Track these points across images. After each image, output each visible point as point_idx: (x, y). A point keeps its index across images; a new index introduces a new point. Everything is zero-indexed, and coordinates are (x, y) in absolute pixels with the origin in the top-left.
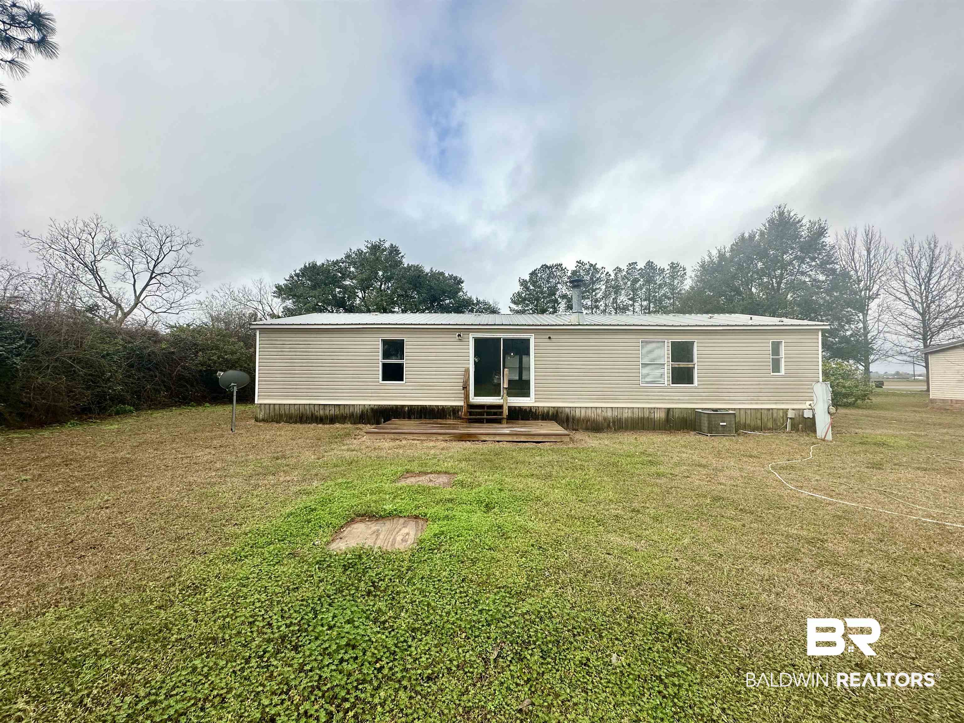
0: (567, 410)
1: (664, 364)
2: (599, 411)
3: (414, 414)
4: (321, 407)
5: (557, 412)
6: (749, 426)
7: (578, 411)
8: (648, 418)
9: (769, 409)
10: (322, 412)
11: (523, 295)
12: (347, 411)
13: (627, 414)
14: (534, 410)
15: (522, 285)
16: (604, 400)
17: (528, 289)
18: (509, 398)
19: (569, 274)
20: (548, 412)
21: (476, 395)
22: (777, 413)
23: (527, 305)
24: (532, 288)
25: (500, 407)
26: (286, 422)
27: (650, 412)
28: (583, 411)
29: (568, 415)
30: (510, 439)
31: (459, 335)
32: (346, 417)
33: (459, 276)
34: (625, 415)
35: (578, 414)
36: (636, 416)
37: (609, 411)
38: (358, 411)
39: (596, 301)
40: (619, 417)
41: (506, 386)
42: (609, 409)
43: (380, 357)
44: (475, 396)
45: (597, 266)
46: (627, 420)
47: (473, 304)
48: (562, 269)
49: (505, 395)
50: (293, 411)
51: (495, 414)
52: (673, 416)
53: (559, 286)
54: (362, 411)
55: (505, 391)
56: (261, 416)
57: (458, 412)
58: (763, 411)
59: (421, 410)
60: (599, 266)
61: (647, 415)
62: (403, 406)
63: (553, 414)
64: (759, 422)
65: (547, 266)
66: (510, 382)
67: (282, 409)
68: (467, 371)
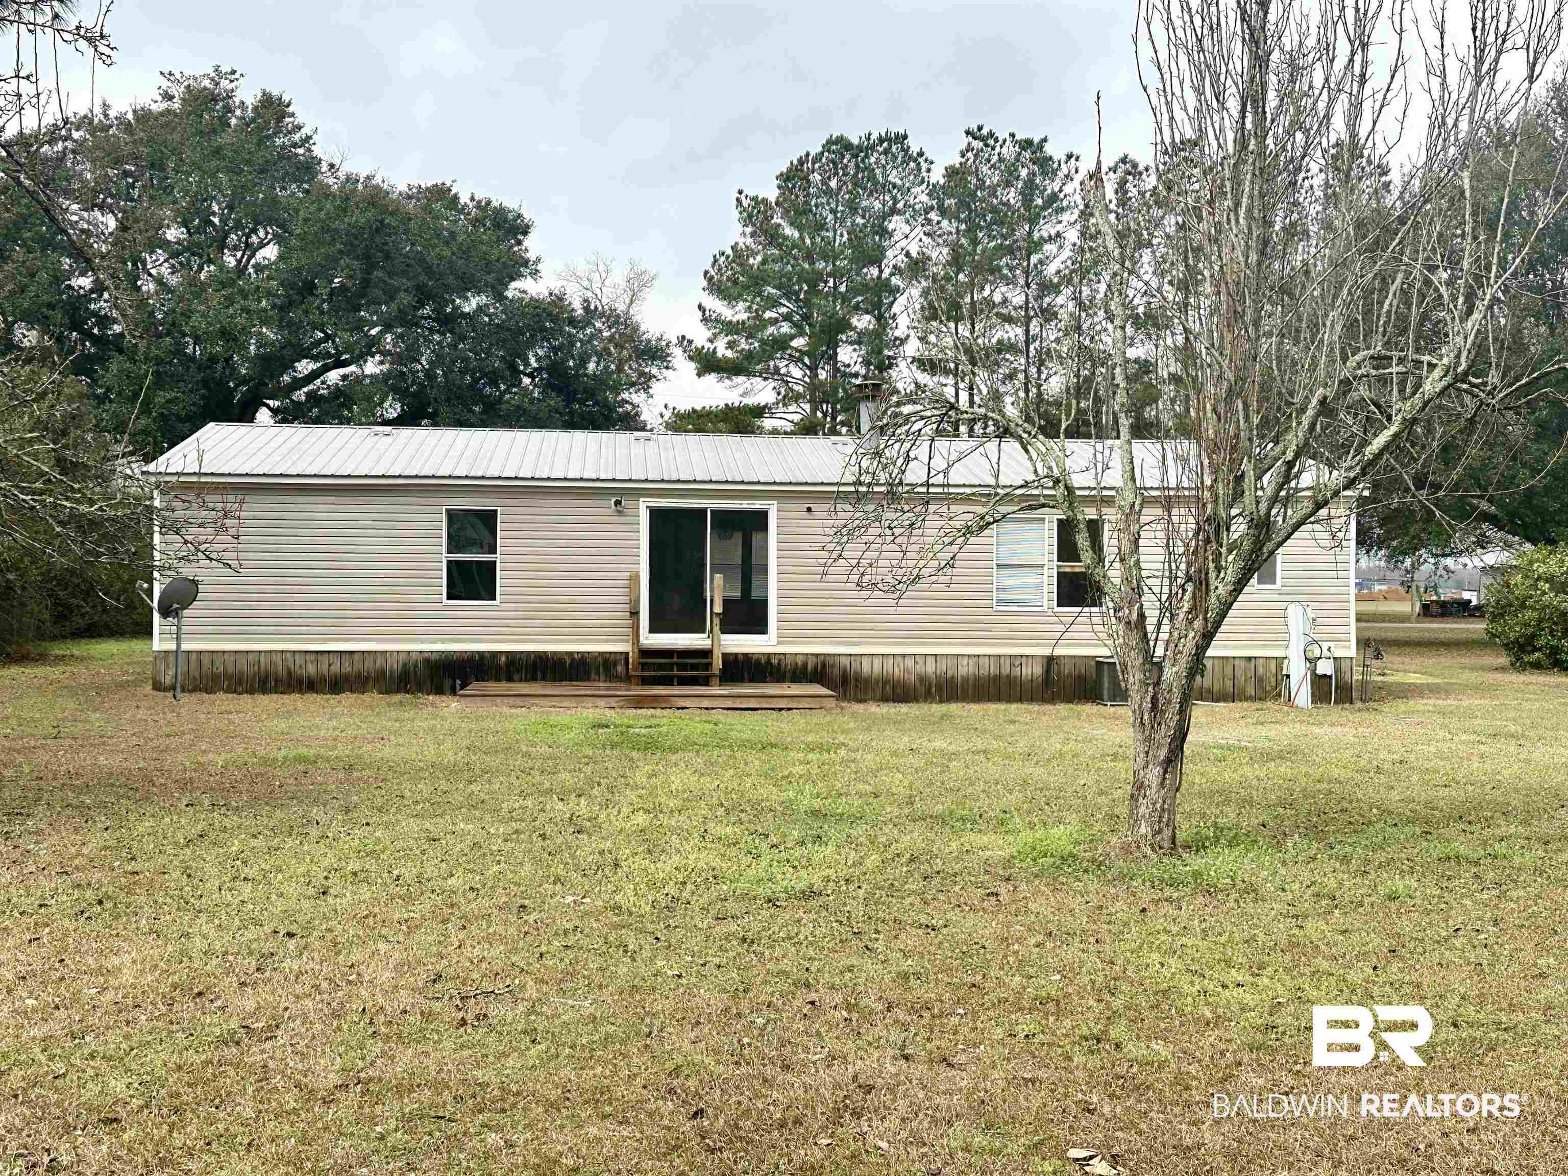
0: (845, 661)
1: (1042, 566)
2: (910, 662)
3: (518, 670)
4: (310, 657)
5: (824, 665)
6: (1210, 691)
7: (866, 663)
8: (1009, 676)
9: (1249, 659)
10: (311, 669)
11: (755, 261)
12: (369, 664)
13: (964, 669)
14: (774, 661)
15: (748, 220)
16: (920, 639)
17: (772, 236)
18: (723, 636)
19: (937, 176)
20: (805, 666)
21: (653, 630)
22: (1265, 667)
23: (773, 303)
24: (788, 231)
25: (706, 654)
26: (228, 691)
27: (1012, 665)
28: (877, 662)
29: (845, 670)
30: (729, 703)
31: (618, 503)
32: (367, 679)
33: (511, 204)
34: (962, 671)
35: (866, 668)
36: (984, 672)
37: (930, 661)
38: (394, 665)
39: (1048, 287)
40: (950, 673)
41: (718, 609)
42: (929, 660)
43: (444, 548)
44: (651, 631)
45: (1049, 149)
46: (966, 679)
47: (572, 322)
48: (908, 157)
49: (717, 629)
50: (243, 665)
51: (693, 667)
52: (1059, 672)
53: (896, 224)
54: (405, 665)
55: (717, 621)
56: (168, 680)
57: (615, 665)
58: (1237, 662)
59: (535, 663)
60: (1054, 150)
61: (1006, 670)
62: (495, 655)
63: (816, 668)
64: (1229, 683)
65: (848, 146)
66: (726, 602)
67: (217, 664)
68: (635, 579)
